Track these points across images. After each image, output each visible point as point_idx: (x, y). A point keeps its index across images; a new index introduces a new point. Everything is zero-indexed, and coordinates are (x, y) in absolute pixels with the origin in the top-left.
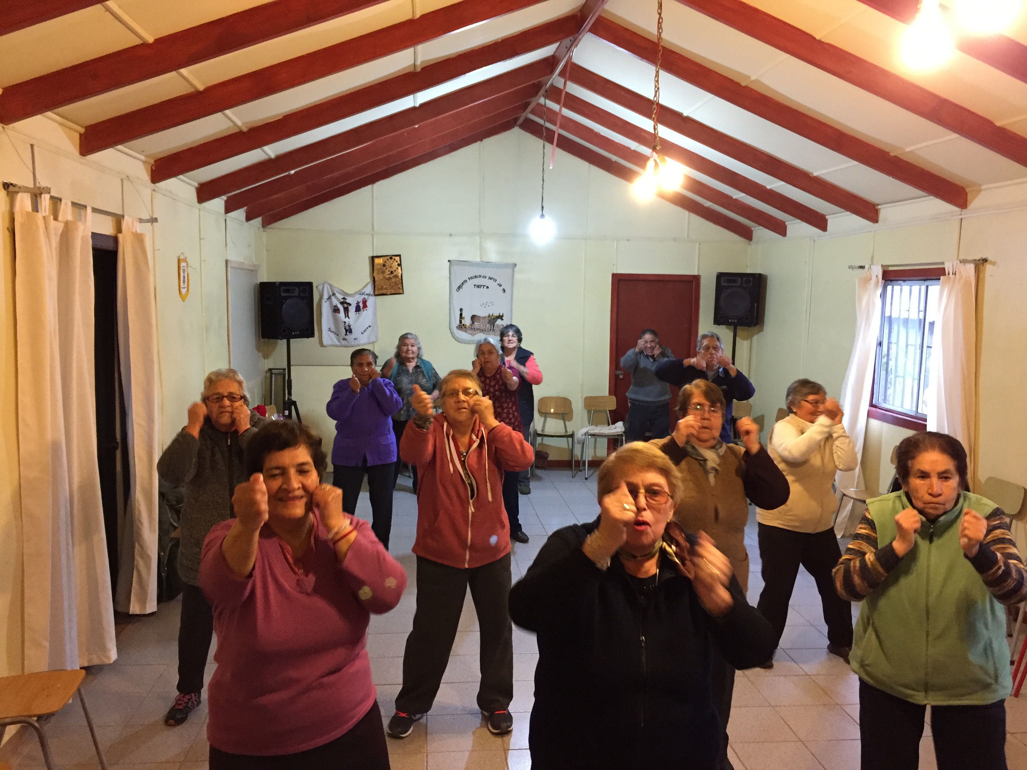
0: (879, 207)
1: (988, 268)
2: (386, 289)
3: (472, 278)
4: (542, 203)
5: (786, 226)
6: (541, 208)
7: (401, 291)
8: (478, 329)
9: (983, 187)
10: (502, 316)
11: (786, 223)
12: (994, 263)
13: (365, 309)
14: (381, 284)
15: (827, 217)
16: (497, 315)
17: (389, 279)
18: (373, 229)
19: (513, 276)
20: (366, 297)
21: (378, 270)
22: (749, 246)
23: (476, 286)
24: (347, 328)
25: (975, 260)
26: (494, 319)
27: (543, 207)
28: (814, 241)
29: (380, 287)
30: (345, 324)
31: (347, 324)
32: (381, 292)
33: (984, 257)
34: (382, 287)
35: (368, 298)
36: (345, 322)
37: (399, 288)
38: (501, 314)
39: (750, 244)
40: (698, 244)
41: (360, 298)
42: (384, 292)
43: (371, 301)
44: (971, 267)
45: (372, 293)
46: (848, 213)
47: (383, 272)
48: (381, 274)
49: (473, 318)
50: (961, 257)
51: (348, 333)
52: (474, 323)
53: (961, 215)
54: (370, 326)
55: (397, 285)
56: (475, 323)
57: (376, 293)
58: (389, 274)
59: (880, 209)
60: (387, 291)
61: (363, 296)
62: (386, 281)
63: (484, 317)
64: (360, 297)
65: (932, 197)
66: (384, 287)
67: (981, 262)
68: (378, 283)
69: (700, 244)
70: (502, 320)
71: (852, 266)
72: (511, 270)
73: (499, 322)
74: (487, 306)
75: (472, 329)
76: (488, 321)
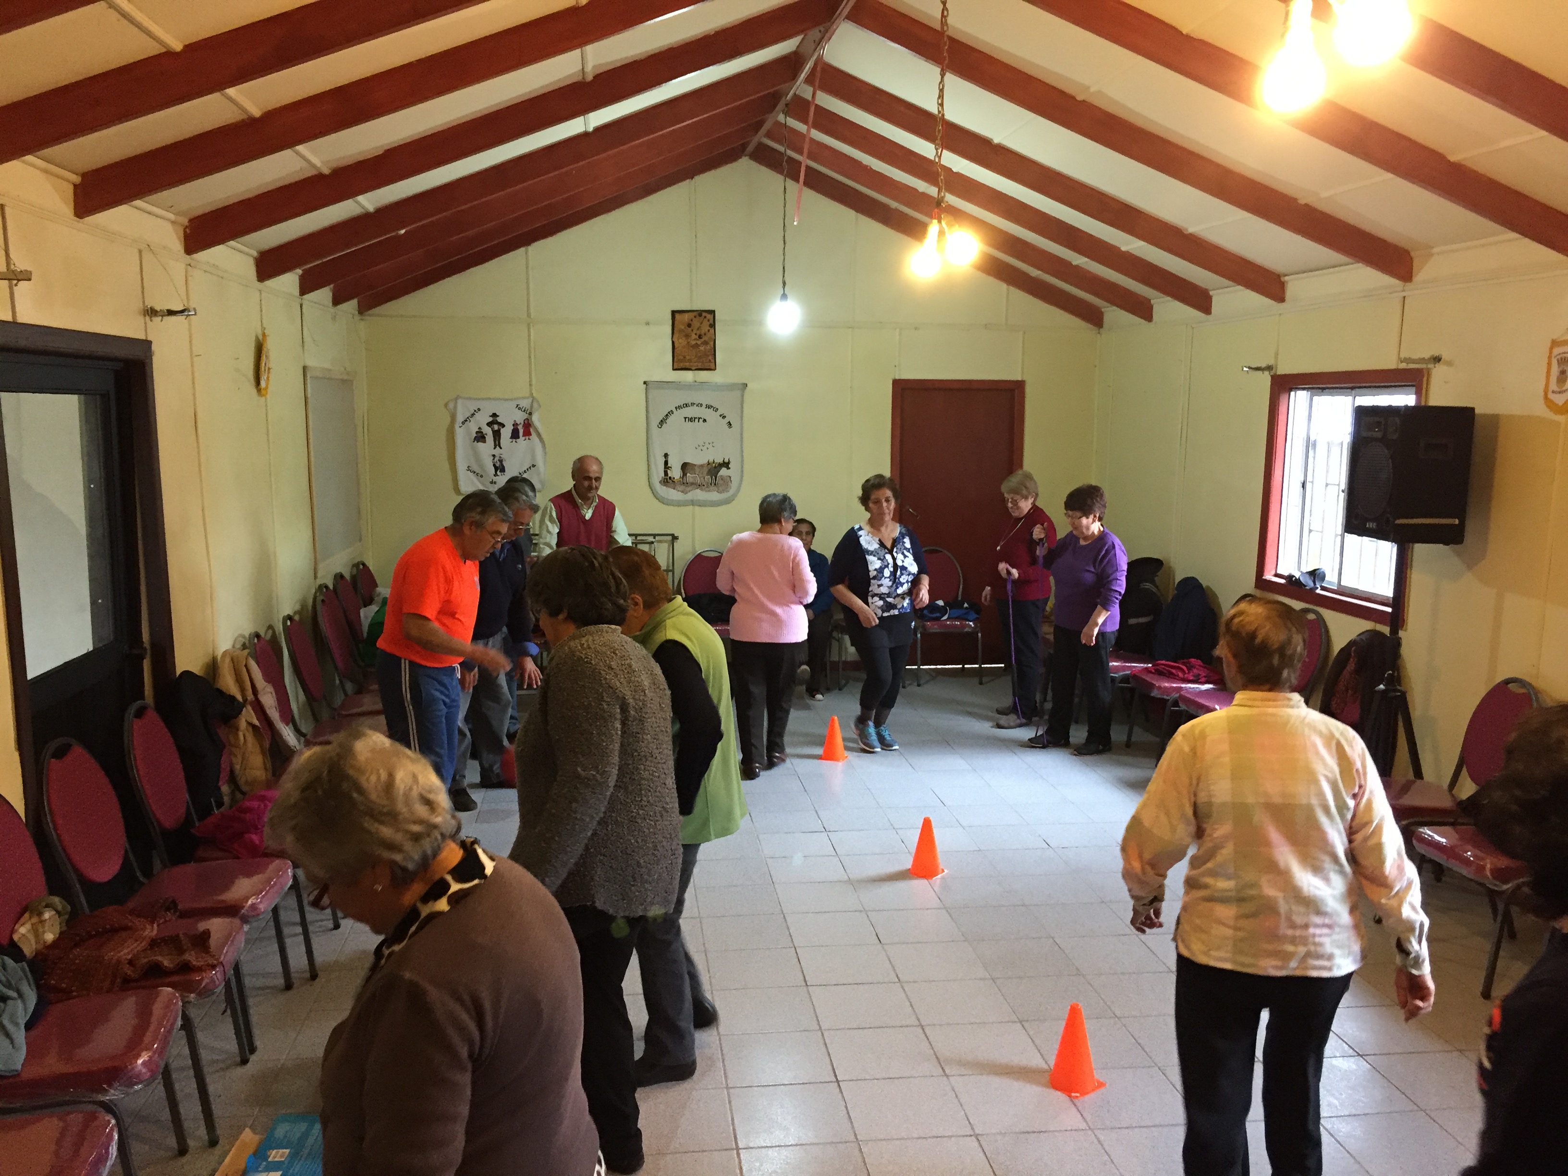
0: (1286, 278)
3: (680, 407)
4: (783, 276)
5: (1151, 307)
6: (782, 285)
8: (692, 484)
9: (1435, 250)
10: (729, 463)
11: (1152, 302)
12: (1450, 363)
13: (527, 436)
15: (1211, 293)
16: (721, 461)
18: (529, 315)
19: (742, 402)
22: (1099, 336)
23: (687, 420)
26: (716, 467)
28: (1192, 328)
33: (1435, 354)
38: (726, 460)
39: (1099, 332)
46: (1240, 287)
49: (685, 467)
52: (686, 475)
53: (1403, 291)
56: (688, 474)
59: (1287, 282)
63: (702, 466)
65: (1362, 265)
70: (728, 468)
72: (738, 393)
73: (723, 472)
74: (704, 448)
75: (684, 484)
76: (707, 470)
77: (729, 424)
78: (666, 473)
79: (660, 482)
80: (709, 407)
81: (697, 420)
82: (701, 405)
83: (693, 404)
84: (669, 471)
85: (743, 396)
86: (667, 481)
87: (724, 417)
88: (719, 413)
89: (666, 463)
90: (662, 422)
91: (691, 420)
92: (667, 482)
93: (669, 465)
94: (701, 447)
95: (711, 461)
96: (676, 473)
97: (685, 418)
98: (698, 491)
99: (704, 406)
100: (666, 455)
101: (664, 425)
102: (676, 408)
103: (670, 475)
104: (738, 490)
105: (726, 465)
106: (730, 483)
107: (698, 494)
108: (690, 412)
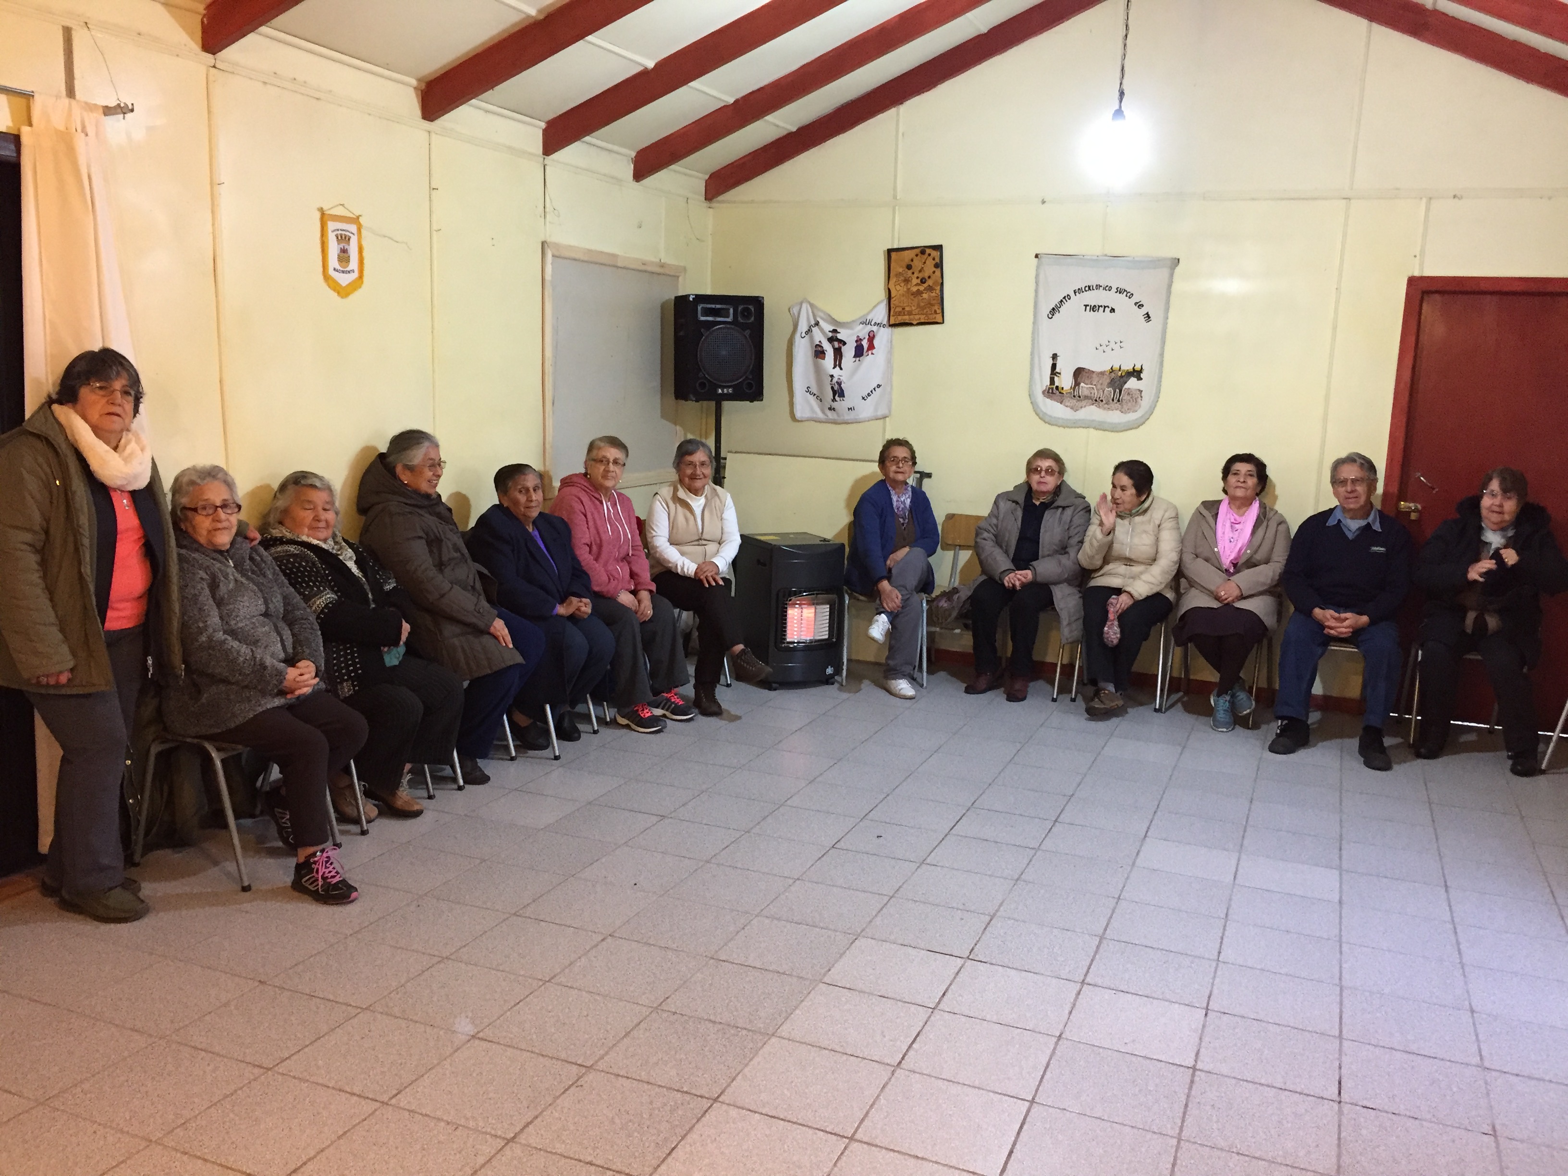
2: (910, 313)
3: (1080, 290)
6: (1117, 94)
7: (939, 318)
8: (1086, 397)
10: (1141, 371)
13: (870, 352)
14: (901, 305)
16: (1130, 368)
17: (919, 293)
18: (895, 197)
19: (1170, 286)
20: (875, 328)
21: (898, 275)
23: (1088, 308)
24: (836, 388)
26: (1121, 377)
27: (1122, 94)
29: (899, 309)
30: (831, 381)
31: (835, 380)
32: (900, 319)
34: (903, 309)
35: (878, 331)
36: (832, 376)
37: (935, 312)
38: (1138, 368)
41: (863, 332)
42: (906, 318)
43: (883, 336)
45: (885, 322)
47: (907, 281)
48: (902, 284)
49: (1079, 373)
51: (836, 397)
52: (1080, 384)
54: (879, 386)
55: (932, 305)
56: (1082, 384)
57: (892, 322)
58: (917, 285)
60: (912, 317)
61: (869, 328)
62: (912, 297)
63: (1102, 373)
64: (864, 328)
66: (907, 309)
68: (896, 303)
70: (1140, 379)
72: (1165, 272)
73: (1132, 383)
74: (1108, 349)
75: (1075, 396)
76: (1108, 381)
77: (1148, 316)
78: (1052, 381)
79: (1043, 392)
80: (1120, 291)
81: (1101, 309)
82: (1110, 289)
83: (1098, 287)
84: (1056, 379)
85: (1172, 275)
86: (1053, 391)
87: (1141, 306)
88: (1135, 299)
89: (1054, 366)
90: (1053, 311)
91: (1094, 308)
92: (1052, 393)
93: (1057, 370)
94: (1104, 347)
95: (1116, 367)
96: (1065, 381)
97: (1086, 306)
98: (1093, 408)
99: (1114, 290)
100: (1055, 356)
101: (1057, 315)
102: (1075, 292)
103: (1056, 384)
104: (1151, 411)
105: (1136, 374)
106: (1139, 400)
107: (1091, 412)
108: (1092, 298)
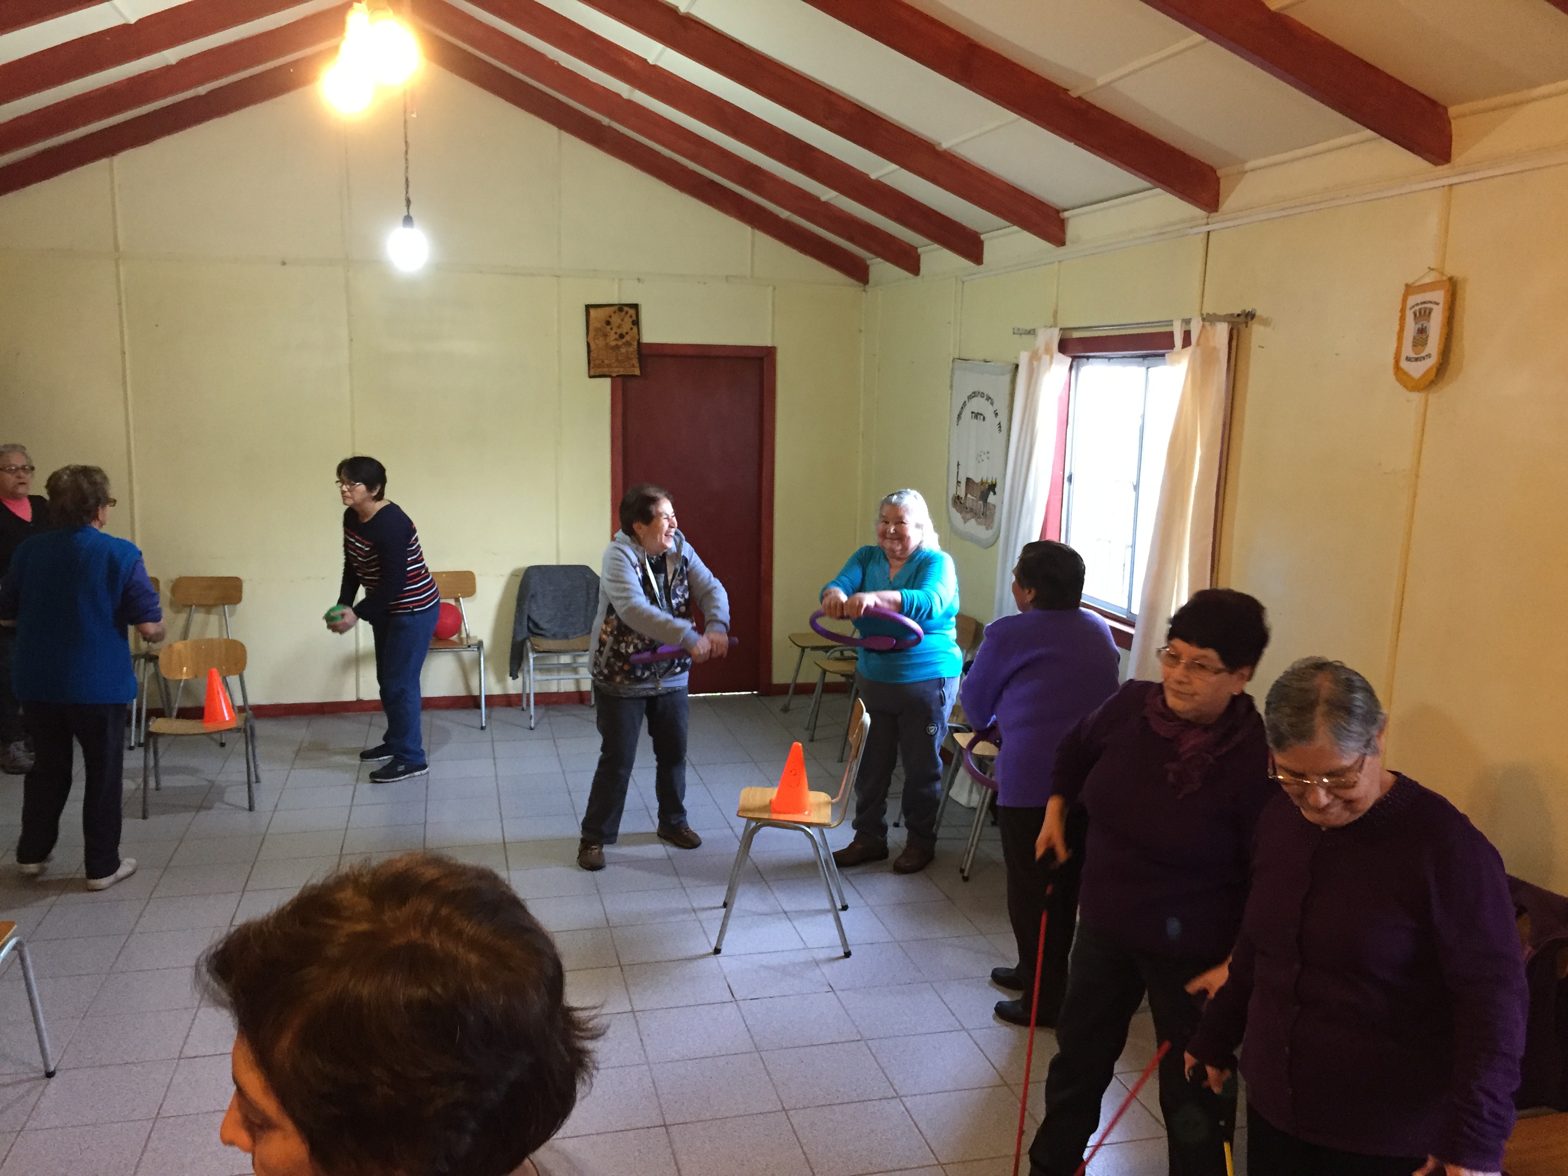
0: (1066, 214)
1: (1257, 331)
4: (407, 192)
5: (919, 256)
6: (404, 203)
9: (1249, 165)
11: (919, 250)
12: (1266, 322)
15: (982, 237)
18: (117, 248)
22: (863, 293)
25: (1232, 315)
27: (408, 202)
28: (963, 282)
33: (1249, 309)
39: (864, 291)
40: (771, 288)
44: (1222, 330)
46: (1015, 228)
50: (1208, 309)
53: (1208, 224)
59: (1068, 218)
65: (1158, 190)
67: (1242, 319)
69: (775, 289)
71: (1019, 329)
